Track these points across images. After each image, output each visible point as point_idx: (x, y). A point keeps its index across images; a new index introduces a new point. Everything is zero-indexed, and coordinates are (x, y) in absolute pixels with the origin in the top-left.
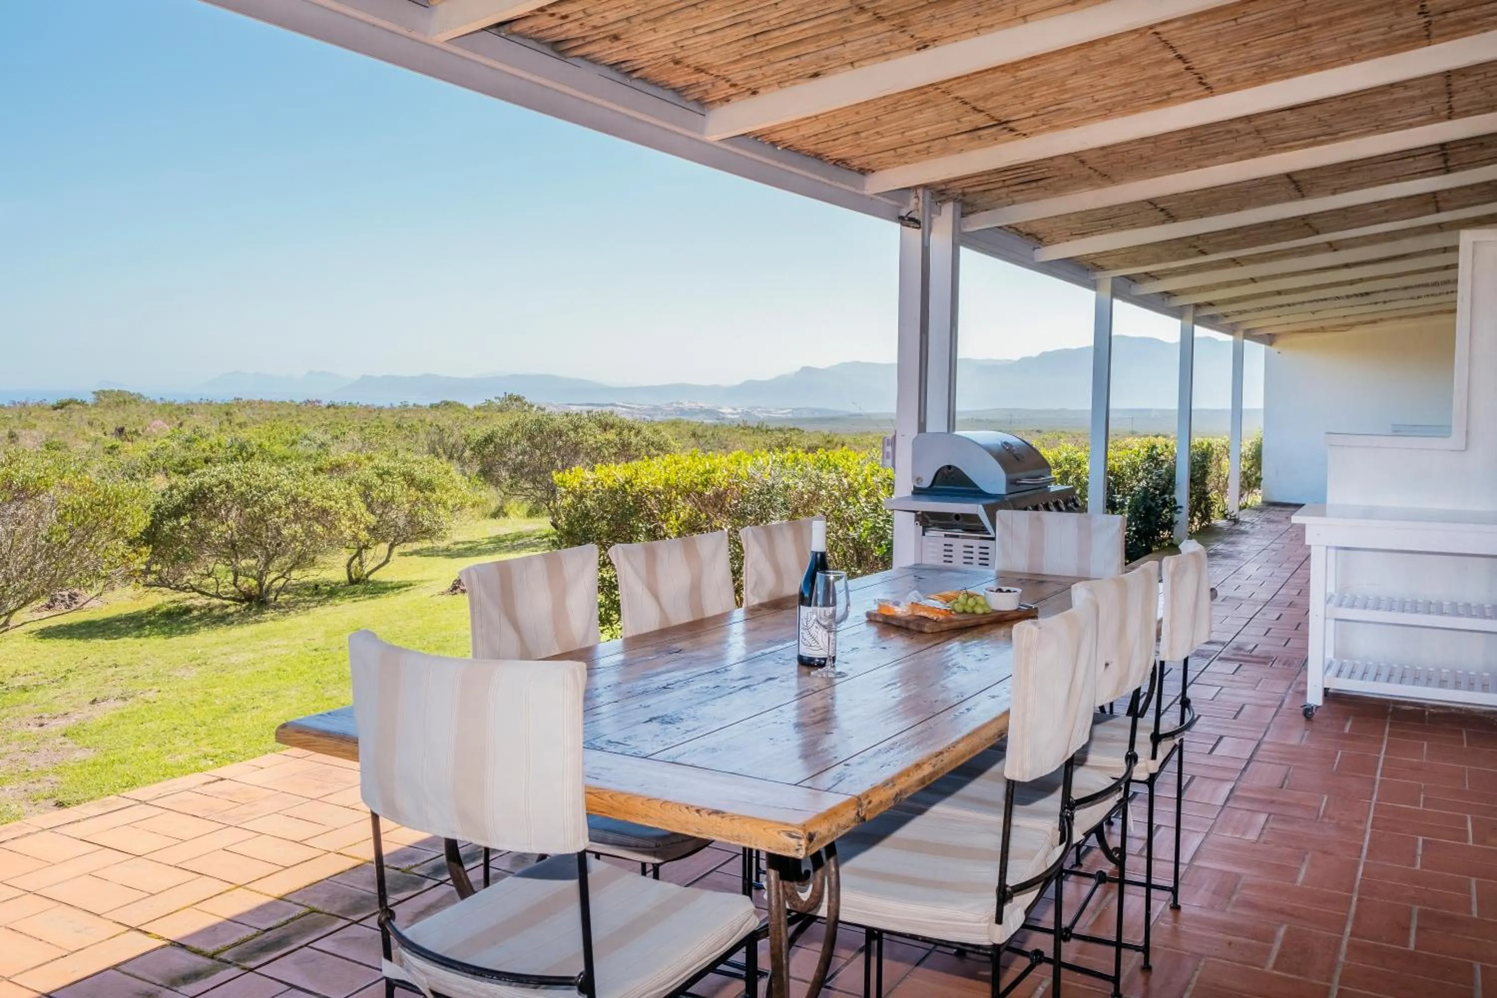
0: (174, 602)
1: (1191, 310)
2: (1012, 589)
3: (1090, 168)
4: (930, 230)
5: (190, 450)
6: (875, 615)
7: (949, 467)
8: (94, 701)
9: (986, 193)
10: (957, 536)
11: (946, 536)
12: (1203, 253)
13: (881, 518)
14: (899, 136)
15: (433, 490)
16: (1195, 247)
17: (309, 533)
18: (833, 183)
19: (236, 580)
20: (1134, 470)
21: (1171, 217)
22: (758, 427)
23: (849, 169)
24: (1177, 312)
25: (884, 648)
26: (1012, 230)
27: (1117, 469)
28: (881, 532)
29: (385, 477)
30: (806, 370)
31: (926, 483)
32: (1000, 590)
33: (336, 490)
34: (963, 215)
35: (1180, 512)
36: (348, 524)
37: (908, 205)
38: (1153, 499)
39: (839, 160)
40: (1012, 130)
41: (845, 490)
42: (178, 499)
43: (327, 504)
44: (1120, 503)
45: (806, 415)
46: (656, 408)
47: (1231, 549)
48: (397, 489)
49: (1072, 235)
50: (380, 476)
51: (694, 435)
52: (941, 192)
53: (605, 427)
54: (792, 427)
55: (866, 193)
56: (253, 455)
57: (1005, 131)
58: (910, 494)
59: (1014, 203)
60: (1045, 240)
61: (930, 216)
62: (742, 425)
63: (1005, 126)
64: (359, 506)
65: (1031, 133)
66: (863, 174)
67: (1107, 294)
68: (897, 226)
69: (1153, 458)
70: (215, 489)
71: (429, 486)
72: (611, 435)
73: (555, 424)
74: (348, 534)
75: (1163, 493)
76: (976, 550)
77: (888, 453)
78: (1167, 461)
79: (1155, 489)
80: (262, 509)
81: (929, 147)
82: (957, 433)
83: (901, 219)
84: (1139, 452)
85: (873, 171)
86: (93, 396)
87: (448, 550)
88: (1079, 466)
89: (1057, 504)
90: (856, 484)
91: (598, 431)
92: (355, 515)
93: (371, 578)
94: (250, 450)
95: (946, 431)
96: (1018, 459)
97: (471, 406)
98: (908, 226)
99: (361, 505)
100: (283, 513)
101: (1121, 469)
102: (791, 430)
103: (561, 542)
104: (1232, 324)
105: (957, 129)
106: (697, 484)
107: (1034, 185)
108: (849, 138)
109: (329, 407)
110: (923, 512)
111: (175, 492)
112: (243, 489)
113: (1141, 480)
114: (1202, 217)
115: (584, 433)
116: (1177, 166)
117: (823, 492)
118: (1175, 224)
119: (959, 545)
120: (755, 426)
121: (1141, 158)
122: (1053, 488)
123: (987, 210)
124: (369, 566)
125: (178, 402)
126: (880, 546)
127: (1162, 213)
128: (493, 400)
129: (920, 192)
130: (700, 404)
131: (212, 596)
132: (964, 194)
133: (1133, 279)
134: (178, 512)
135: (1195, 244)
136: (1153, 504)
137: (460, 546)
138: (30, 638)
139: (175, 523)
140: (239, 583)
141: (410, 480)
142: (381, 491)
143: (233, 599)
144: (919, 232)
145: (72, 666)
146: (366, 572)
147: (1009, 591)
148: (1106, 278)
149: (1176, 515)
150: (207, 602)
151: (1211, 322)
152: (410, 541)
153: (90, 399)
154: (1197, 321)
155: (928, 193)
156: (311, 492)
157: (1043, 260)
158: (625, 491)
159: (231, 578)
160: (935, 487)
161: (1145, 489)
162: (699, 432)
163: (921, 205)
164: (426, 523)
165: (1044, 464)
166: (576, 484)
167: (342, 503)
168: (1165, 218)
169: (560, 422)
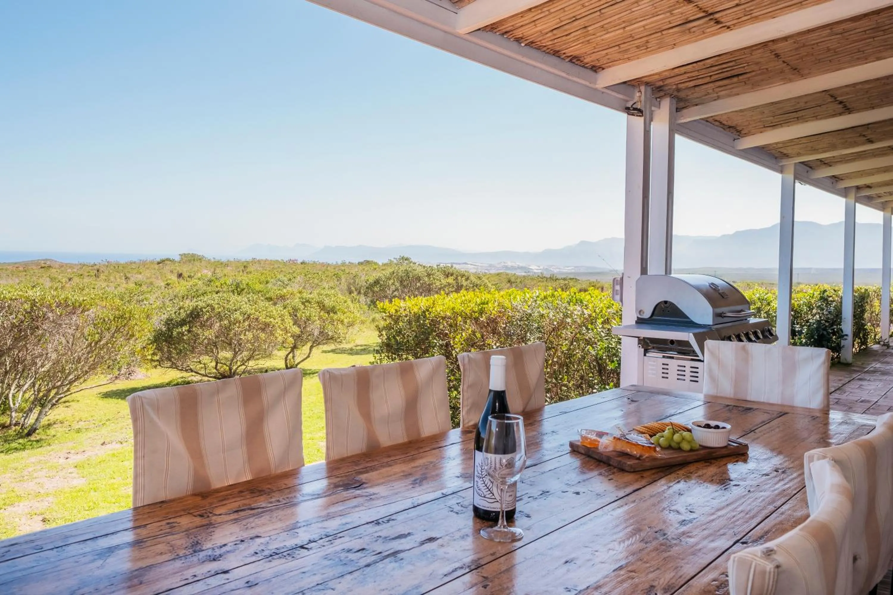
0: (182, 378)
1: (854, 190)
2: (721, 424)
3: (784, 62)
4: (651, 120)
5: (209, 286)
6: (578, 446)
7: (666, 302)
8: (103, 444)
9: (696, 89)
10: (672, 358)
11: (664, 357)
12: (871, 141)
13: (614, 340)
14: (621, 31)
15: (335, 313)
16: (864, 136)
17: (256, 338)
18: (570, 78)
19: (216, 365)
20: (809, 307)
21: (847, 109)
22: (550, 278)
23: (583, 66)
24: (844, 193)
25: (578, 493)
26: (717, 123)
27: (796, 306)
28: (614, 351)
29: (307, 304)
30: (583, 243)
31: (647, 314)
32: (708, 426)
33: (274, 311)
34: (678, 110)
35: (846, 339)
36: (281, 333)
37: (633, 98)
38: (825, 329)
39: (575, 57)
40: (718, 22)
41: (585, 318)
42: (183, 315)
43: (268, 320)
44: (798, 331)
45: (582, 270)
46: (491, 266)
47: (888, 368)
48: (314, 312)
49: (765, 127)
50: (303, 303)
51: (509, 281)
52: (660, 89)
53: (447, 275)
54: (572, 277)
55: (597, 86)
56: (243, 290)
57: (712, 23)
58: (634, 323)
59: (719, 98)
60: (743, 132)
61: (650, 108)
62: (540, 275)
63: (712, 17)
64: (289, 321)
65: (734, 25)
66: (595, 71)
67: (791, 177)
68: (625, 116)
69: (824, 299)
70: (204, 310)
71: (333, 310)
72: (450, 280)
73: (416, 272)
74: (280, 339)
75: (832, 325)
76: (688, 369)
77: (617, 290)
78: (834, 301)
79: (826, 321)
80: (229, 323)
81: (647, 42)
82: (672, 275)
83: (627, 110)
84: (814, 294)
85: (603, 69)
86: (179, 257)
87: (351, 349)
88: (769, 304)
89: (755, 333)
90: (594, 314)
91: (442, 277)
92: (286, 328)
93: (299, 366)
94: (242, 287)
95: (664, 274)
96: (723, 297)
97: (380, 264)
98: (633, 115)
99: (290, 321)
100: (241, 325)
101: (800, 307)
102: (571, 279)
103: (382, 350)
104: (882, 203)
105: (670, 22)
106: (475, 312)
107: (735, 79)
108: (579, 32)
109: (302, 263)
110: (644, 338)
111: (182, 311)
112: (220, 310)
113: (815, 315)
114: (873, 108)
115: (434, 278)
116: (858, 59)
117: (569, 320)
118: (850, 115)
119: (674, 364)
120: (549, 277)
121: (829, 50)
122: (752, 320)
123: (696, 105)
124: (297, 360)
125: (222, 260)
126: (613, 362)
127: (841, 106)
128: (393, 260)
129: (643, 88)
130: (518, 264)
131: (204, 375)
132: (678, 90)
133: (809, 166)
134: (183, 323)
135: (864, 133)
136: (825, 333)
137: (359, 348)
138: (97, 397)
139: (180, 330)
140: (218, 367)
141: (322, 306)
142: (303, 313)
143: (215, 377)
144: (642, 119)
145: (111, 418)
146: (296, 363)
147: (717, 427)
148: (790, 164)
149: (842, 341)
150: (200, 378)
151: (869, 201)
152: (324, 344)
153: (177, 259)
154: (858, 200)
155: (649, 89)
156: (260, 312)
157: (741, 148)
158: (425, 317)
159: (214, 364)
160: (654, 317)
161: (819, 322)
162: (513, 280)
163: (643, 98)
164: (330, 333)
165: (743, 301)
166: (393, 311)
167: (278, 320)
168: (842, 110)
169: (419, 271)
